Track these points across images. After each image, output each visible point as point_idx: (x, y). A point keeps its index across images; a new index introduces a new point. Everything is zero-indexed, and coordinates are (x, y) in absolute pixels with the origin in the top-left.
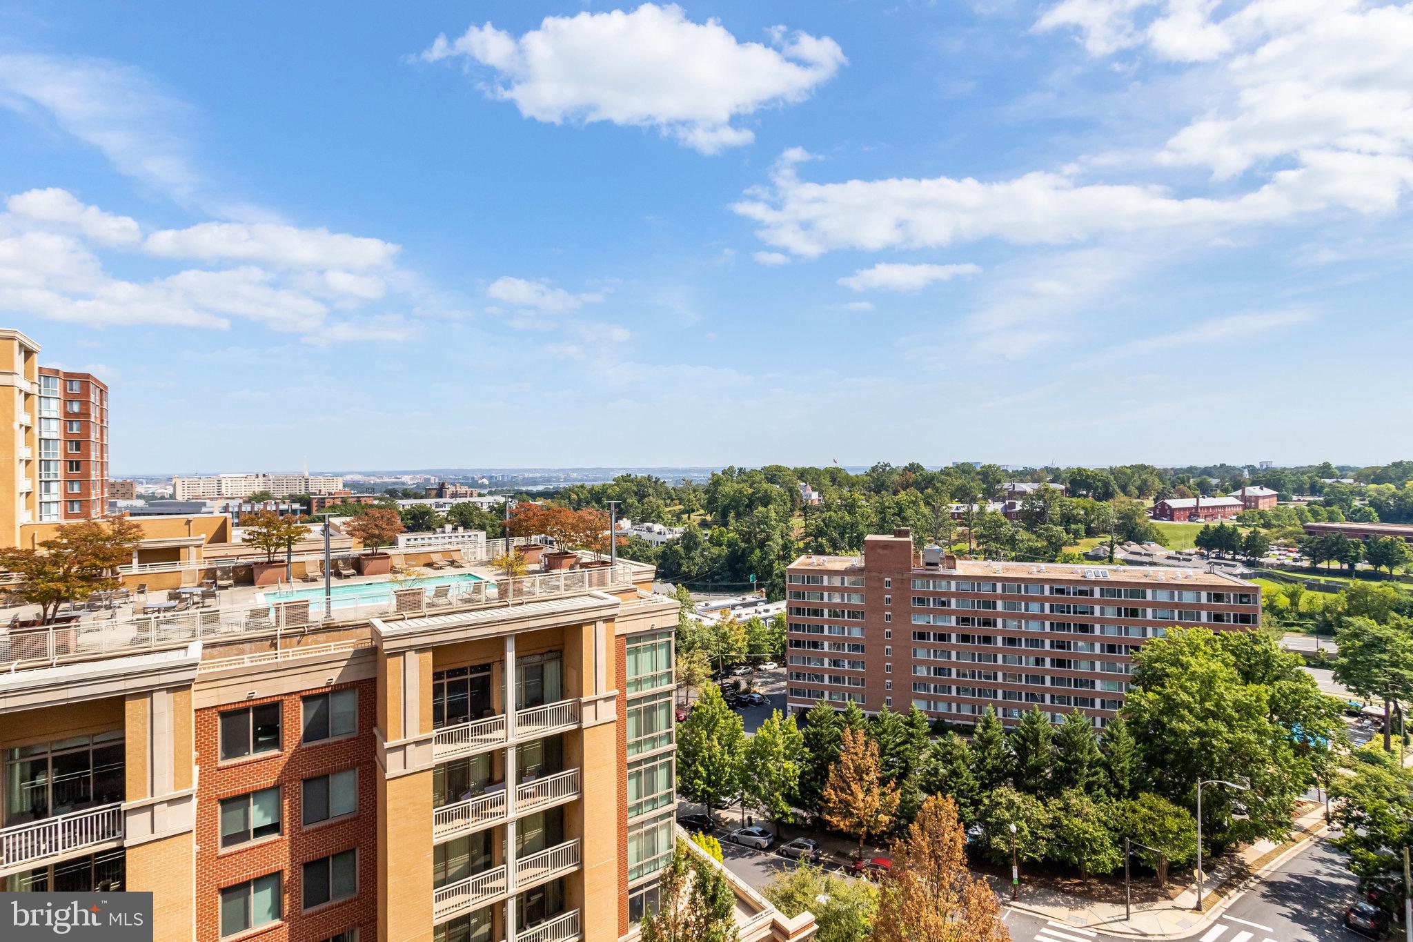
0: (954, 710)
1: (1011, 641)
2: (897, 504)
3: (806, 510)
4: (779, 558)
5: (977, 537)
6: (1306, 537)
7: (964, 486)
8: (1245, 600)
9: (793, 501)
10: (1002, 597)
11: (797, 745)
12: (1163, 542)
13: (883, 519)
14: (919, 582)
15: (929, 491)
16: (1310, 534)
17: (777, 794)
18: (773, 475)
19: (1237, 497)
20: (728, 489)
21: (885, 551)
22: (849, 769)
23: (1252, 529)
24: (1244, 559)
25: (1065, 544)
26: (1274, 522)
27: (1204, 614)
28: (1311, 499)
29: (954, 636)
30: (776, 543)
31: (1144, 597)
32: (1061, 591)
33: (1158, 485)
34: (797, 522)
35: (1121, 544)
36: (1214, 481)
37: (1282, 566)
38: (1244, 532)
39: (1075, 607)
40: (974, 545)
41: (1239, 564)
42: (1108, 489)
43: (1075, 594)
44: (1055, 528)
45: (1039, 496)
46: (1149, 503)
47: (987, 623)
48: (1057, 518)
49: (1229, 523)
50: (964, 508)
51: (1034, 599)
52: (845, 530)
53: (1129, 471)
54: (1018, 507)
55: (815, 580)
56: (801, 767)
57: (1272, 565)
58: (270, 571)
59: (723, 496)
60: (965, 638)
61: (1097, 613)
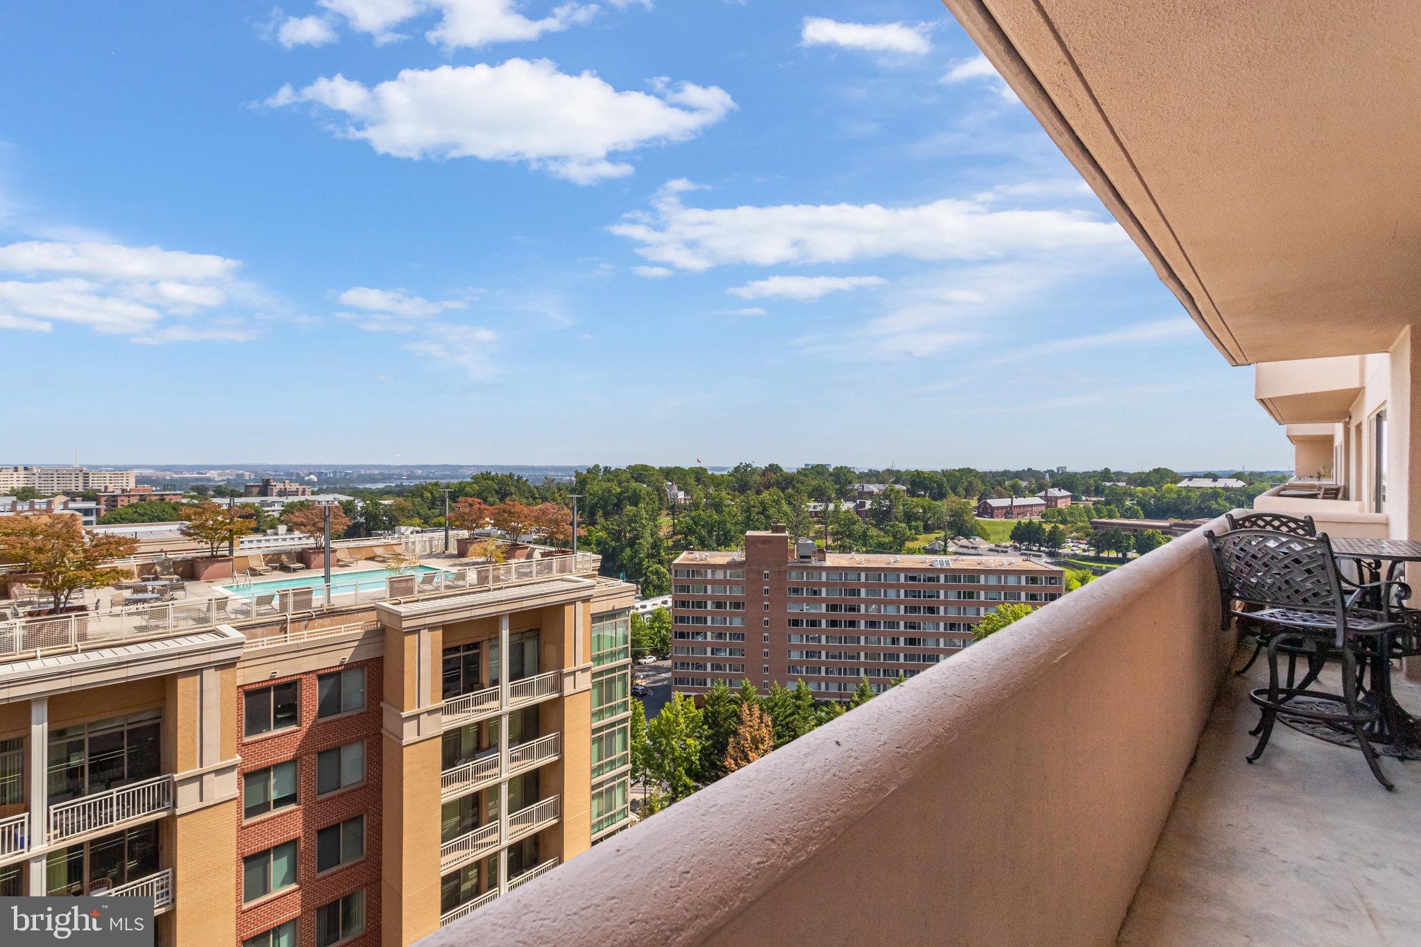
0: (823, 689)
1: (872, 624)
2: (762, 503)
3: (673, 509)
4: (649, 556)
5: (833, 534)
6: (1092, 531)
7: (820, 486)
8: (1053, 581)
9: (661, 499)
10: (865, 585)
11: (697, 723)
12: (985, 537)
13: (748, 518)
14: (794, 574)
15: (790, 491)
16: (1095, 528)
17: (681, 769)
18: (639, 473)
19: (1041, 497)
20: (595, 487)
21: (764, 546)
22: (747, 740)
23: (1053, 525)
24: (1047, 550)
25: (907, 539)
26: (1069, 519)
27: (1023, 594)
28: (1096, 499)
29: (824, 622)
30: (646, 542)
31: (979, 582)
32: (913, 578)
33: (981, 487)
34: (665, 521)
35: (952, 539)
36: (1024, 484)
37: (1075, 556)
38: (1047, 527)
39: (925, 592)
40: (830, 542)
41: (1043, 555)
42: (942, 490)
43: (924, 581)
44: (900, 525)
45: (886, 495)
46: (974, 503)
47: (852, 609)
48: (900, 515)
49: (1036, 519)
50: (820, 507)
51: (891, 586)
52: (712, 528)
53: (958, 474)
54: (868, 506)
55: (699, 573)
56: (701, 743)
57: (1067, 555)
58: (217, 565)
59: (591, 494)
60: (834, 623)
61: (942, 597)
